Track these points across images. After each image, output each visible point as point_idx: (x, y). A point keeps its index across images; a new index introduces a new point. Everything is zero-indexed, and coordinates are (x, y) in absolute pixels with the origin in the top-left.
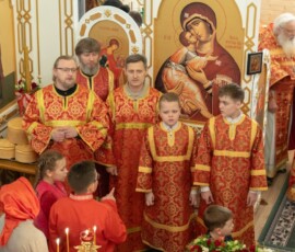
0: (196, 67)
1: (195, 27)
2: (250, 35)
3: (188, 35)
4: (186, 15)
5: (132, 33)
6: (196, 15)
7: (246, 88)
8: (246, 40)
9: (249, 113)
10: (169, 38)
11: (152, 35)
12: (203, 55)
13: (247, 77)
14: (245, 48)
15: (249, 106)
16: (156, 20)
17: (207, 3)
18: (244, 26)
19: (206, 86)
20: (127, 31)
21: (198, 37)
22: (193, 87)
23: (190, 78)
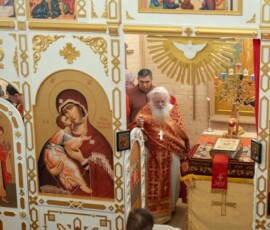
0: (73, 146)
1: (69, 111)
2: (117, 116)
3: (63, 119)
4: (61, 101)
5: (14, 119)
6: (69, 100)
7: (118, 164)
8: (114, 120)
9: (122, 186)
10: (48, 122)
11: (32, 121)
12: (78, 136)
13: (118, 154)
14: (114, 127)
15: (122, 179)
16: (34, 106)
17: (78, 90)
18: (111, 108)
19: (83, 163)
20: (10, 118)
21: (73, 121)
22: (72, 165)
23: (69, 157)
